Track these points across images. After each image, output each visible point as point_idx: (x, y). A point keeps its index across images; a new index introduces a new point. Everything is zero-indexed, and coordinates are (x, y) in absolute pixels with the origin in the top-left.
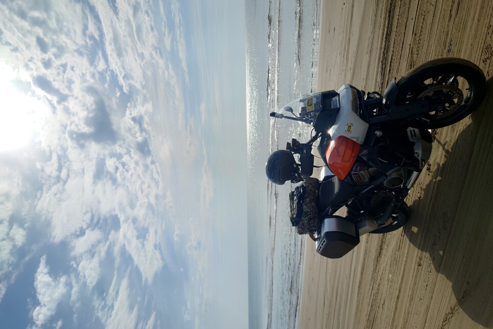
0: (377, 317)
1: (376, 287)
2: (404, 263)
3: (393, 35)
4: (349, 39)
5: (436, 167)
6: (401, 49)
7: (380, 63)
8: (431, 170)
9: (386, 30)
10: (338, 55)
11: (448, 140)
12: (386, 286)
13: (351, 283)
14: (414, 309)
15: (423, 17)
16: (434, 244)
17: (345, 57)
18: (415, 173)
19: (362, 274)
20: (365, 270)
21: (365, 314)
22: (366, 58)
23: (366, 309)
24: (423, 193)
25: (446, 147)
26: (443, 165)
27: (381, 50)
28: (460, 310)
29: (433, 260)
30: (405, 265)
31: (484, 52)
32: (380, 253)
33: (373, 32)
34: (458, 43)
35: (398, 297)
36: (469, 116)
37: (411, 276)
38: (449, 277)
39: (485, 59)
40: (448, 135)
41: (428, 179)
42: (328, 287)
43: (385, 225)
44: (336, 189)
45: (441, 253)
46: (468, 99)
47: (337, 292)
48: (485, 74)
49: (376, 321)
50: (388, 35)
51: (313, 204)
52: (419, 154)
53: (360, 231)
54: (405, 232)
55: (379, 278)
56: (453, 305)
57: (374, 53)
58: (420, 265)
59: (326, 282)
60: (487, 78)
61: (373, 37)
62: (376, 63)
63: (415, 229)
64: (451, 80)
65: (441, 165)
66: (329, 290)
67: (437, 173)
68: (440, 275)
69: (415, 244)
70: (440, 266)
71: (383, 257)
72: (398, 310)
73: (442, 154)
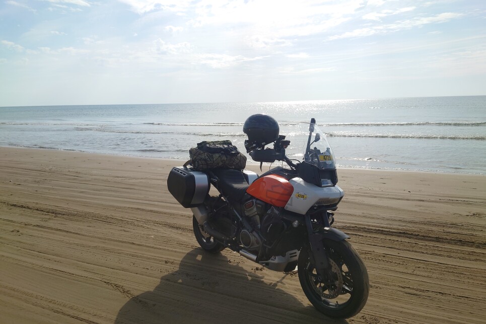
0: (112, 225)
1: (140, 224)
2: (167, 248)
3: (383, 237)
4: (375, 197)
5: (260, 276)
6: (369, 243)
7: (354, 226)
8: (257, 271)
9: (386, 230)
10: (359, 187)
11: (287, 285)
12: (143, 233)
13: (141, 201)
14: (124, 258)
15: (401, 263)
16: (187, 275)
17: (358, 194)
18: (254, 257)
19: (151, 211)
20: (154, 214)
21: (113, 214)
22: (358, 212)
23: (118, 215)
24: (235, 264)
25: (280, 284)
26: (263, 281)
27: (367, 225)
28: (128, 299)
29: (173, 274)
30: (164, 249)
31: (372, 317)
32: (173, 227)
33: (383, 219)
34: (379, 294)
35: (133, 244)
36: (311, 303)
37: (155, 255)
38: (158, 288)
39: (365, 318)
40: (292, 285)
41: (248, 269)
42: (134, 181)
43: (202, 231)
44: (236, 186)
45: (180, 281)
46: (328, 303)
47: (130, 189)
48: (352, 318)
49: (108, 224)
50: (382, 232)
51: (221, 164)
52: (274, 260)
53: (196, 209)
54: (196, 249)
55: (149, 227)
56: (132, 292)
57: (363, 219)
58: (166, 262)
59: (138, 179)
60: (347, 320)
61: (378, 219)
62: (354, 222)
63: (199, 258)
64: (347, 288)
65: (262, 280)
66: (131, 181)
67: (254, 277)
68: (159, 280)
69: (185, 258)
70: (167, 280)
71: (170, 229)
72: (121, 244)
73: (273, 281)
